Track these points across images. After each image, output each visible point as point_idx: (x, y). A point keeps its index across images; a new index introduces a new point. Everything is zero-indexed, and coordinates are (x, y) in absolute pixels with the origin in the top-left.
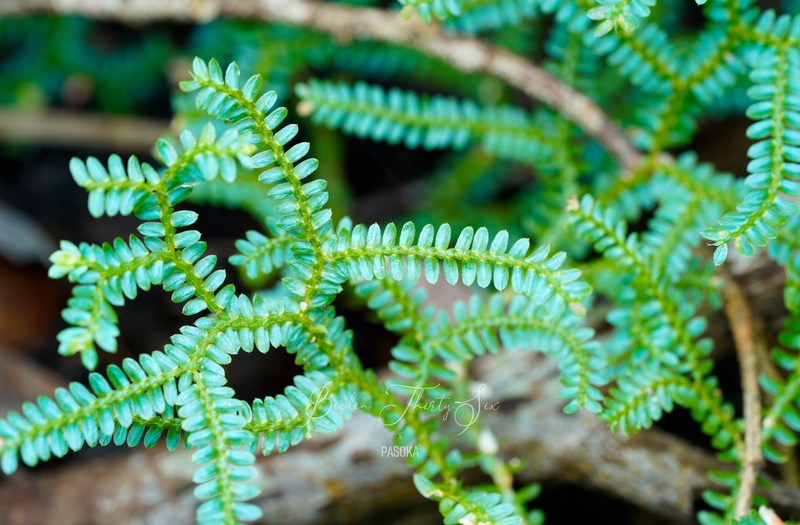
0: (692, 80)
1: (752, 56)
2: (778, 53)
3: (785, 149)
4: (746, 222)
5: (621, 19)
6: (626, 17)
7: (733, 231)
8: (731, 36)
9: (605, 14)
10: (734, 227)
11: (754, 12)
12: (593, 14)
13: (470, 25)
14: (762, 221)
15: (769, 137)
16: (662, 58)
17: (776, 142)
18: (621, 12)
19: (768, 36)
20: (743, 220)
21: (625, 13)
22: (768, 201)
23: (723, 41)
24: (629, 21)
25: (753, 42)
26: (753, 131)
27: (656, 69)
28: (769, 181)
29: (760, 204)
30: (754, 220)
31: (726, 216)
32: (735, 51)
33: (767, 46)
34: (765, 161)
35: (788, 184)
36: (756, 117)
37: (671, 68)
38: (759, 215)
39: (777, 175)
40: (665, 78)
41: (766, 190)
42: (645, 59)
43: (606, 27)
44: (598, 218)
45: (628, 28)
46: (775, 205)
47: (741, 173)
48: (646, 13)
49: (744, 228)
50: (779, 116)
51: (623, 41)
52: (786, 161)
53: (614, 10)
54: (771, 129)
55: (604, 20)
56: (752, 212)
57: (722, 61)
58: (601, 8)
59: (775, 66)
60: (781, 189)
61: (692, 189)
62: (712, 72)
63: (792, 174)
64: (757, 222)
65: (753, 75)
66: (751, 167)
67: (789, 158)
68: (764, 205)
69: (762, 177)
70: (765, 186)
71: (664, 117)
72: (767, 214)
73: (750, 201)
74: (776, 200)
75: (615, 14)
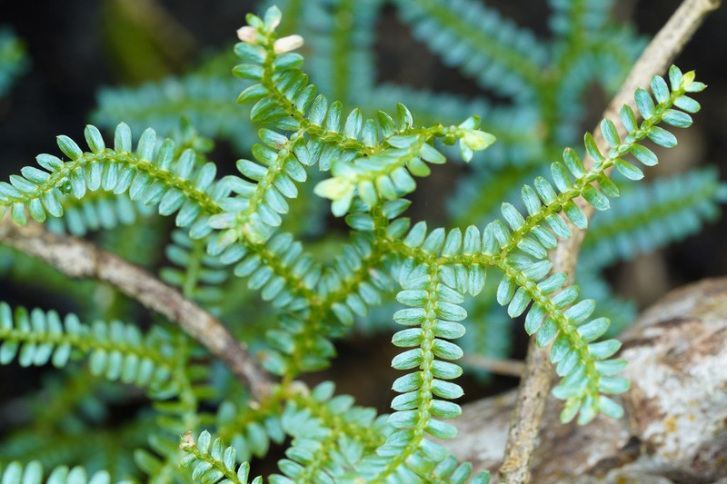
0: (332, 297)
1: (401, 273)
2: (429, 272)
3: (436, 383)
4: (386, 468)
5: (247, 228)
6: (253, 226)
7: (371, 478)
8: (376, 249)
9: (229, 222)
10: (371, 474)
11: (406, 222)
12: (216, 222)
13: (77, 226)
14: (406, 466)
15: (417, 369)
16: (297, 272)
17: (426, 375)
18: (248, 220)
19: (418, 251)
20: (383, 465)
21: (252, 222)
22: (413, 444)
23: (368, 254)
24: (257, 231)
25: (403, 258)
26: (399, 361)
27: (289, 284)
28: (416, 420)
29: (404, 447)
30: (396, 466)
31: (364, 460)
32: (380, 266)
33: (417, 262)
34: (412, 396)
35: (435, 424)
36: (403, 345)
37: (308, 284)
38: (402, 461)
39: (424, 413)
40: (301, 294)
41: (411, 431)
42: (277, 273)
43: (231, 237)
44: (217, 457)
45: (255, 238)
46: (420, 449)
47: (384, 408)
48: (276, 222)
49: (385, 474)
50: (427, 345)
51: (251, 251)
52: (435, 397)
53: (240, 217)
54: (420, 359)
55: (227, 229)
56: (392, 457)
57: (366, 278)
58: (225, 215)
59: (426, 287)
60: (428, 430)
61: (329, 424)
62: (355, 290)
63: (443, 412)
64: (400, 468)
65: (400, 296)
66: (395, 403)
67: (440, 394)
68: (408, 448)
69: (408, 415)
70: (410, 425)
71: (297, 338)
72: (412, 459)
73: (393, 443)
74: (423, 443)
75: (240, 223)
